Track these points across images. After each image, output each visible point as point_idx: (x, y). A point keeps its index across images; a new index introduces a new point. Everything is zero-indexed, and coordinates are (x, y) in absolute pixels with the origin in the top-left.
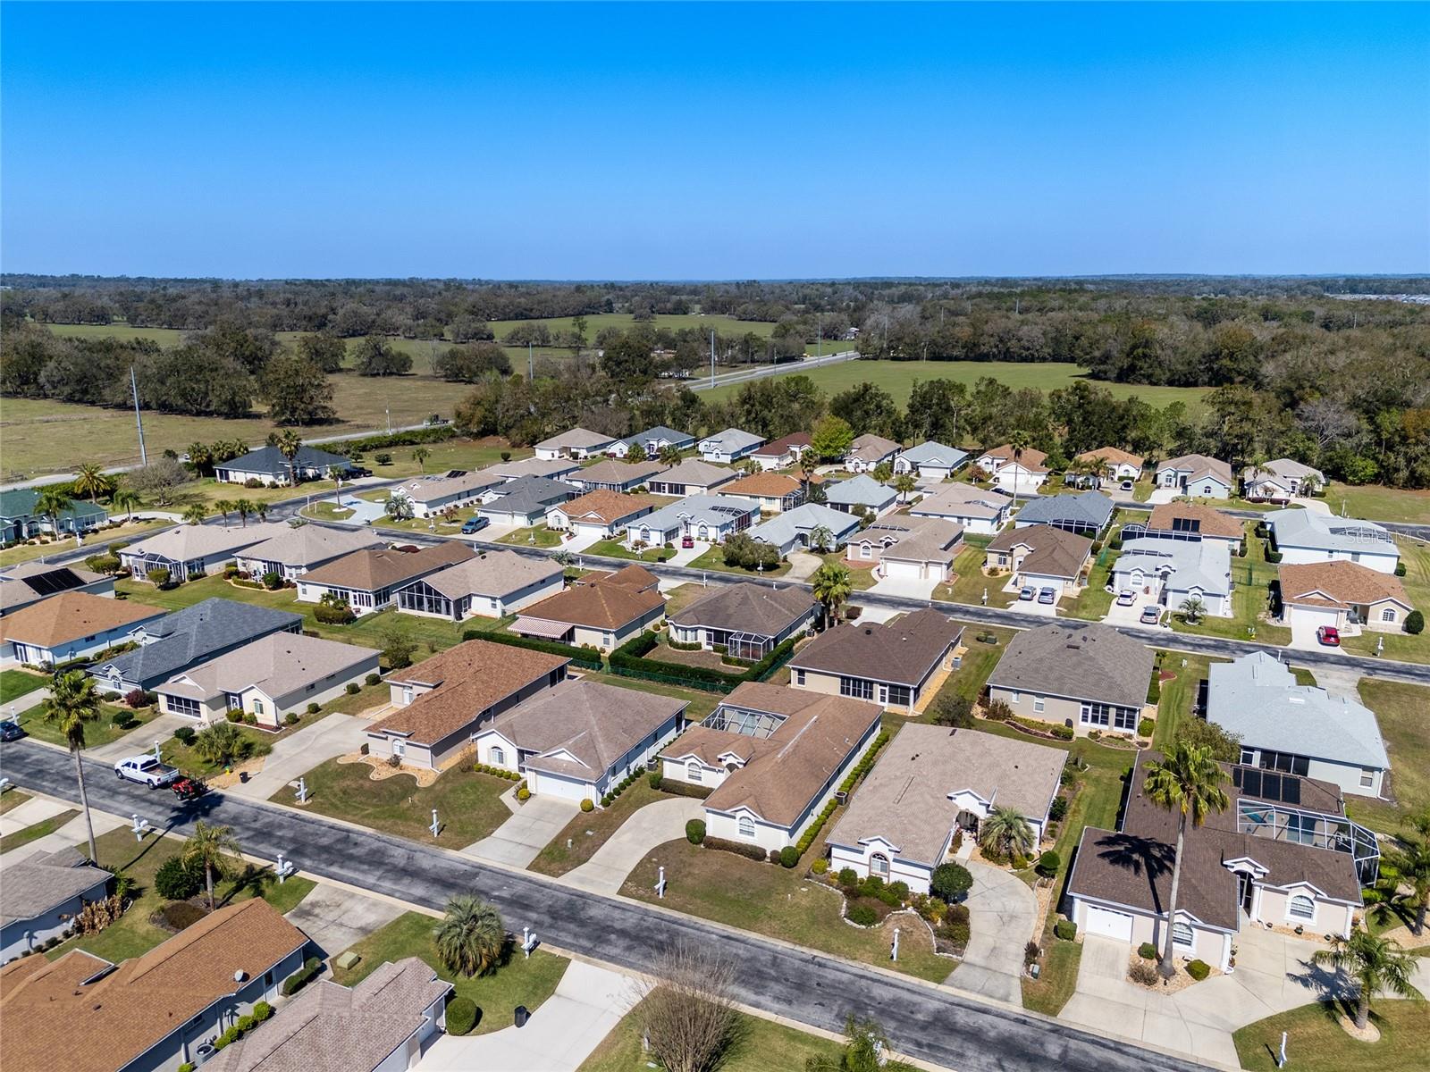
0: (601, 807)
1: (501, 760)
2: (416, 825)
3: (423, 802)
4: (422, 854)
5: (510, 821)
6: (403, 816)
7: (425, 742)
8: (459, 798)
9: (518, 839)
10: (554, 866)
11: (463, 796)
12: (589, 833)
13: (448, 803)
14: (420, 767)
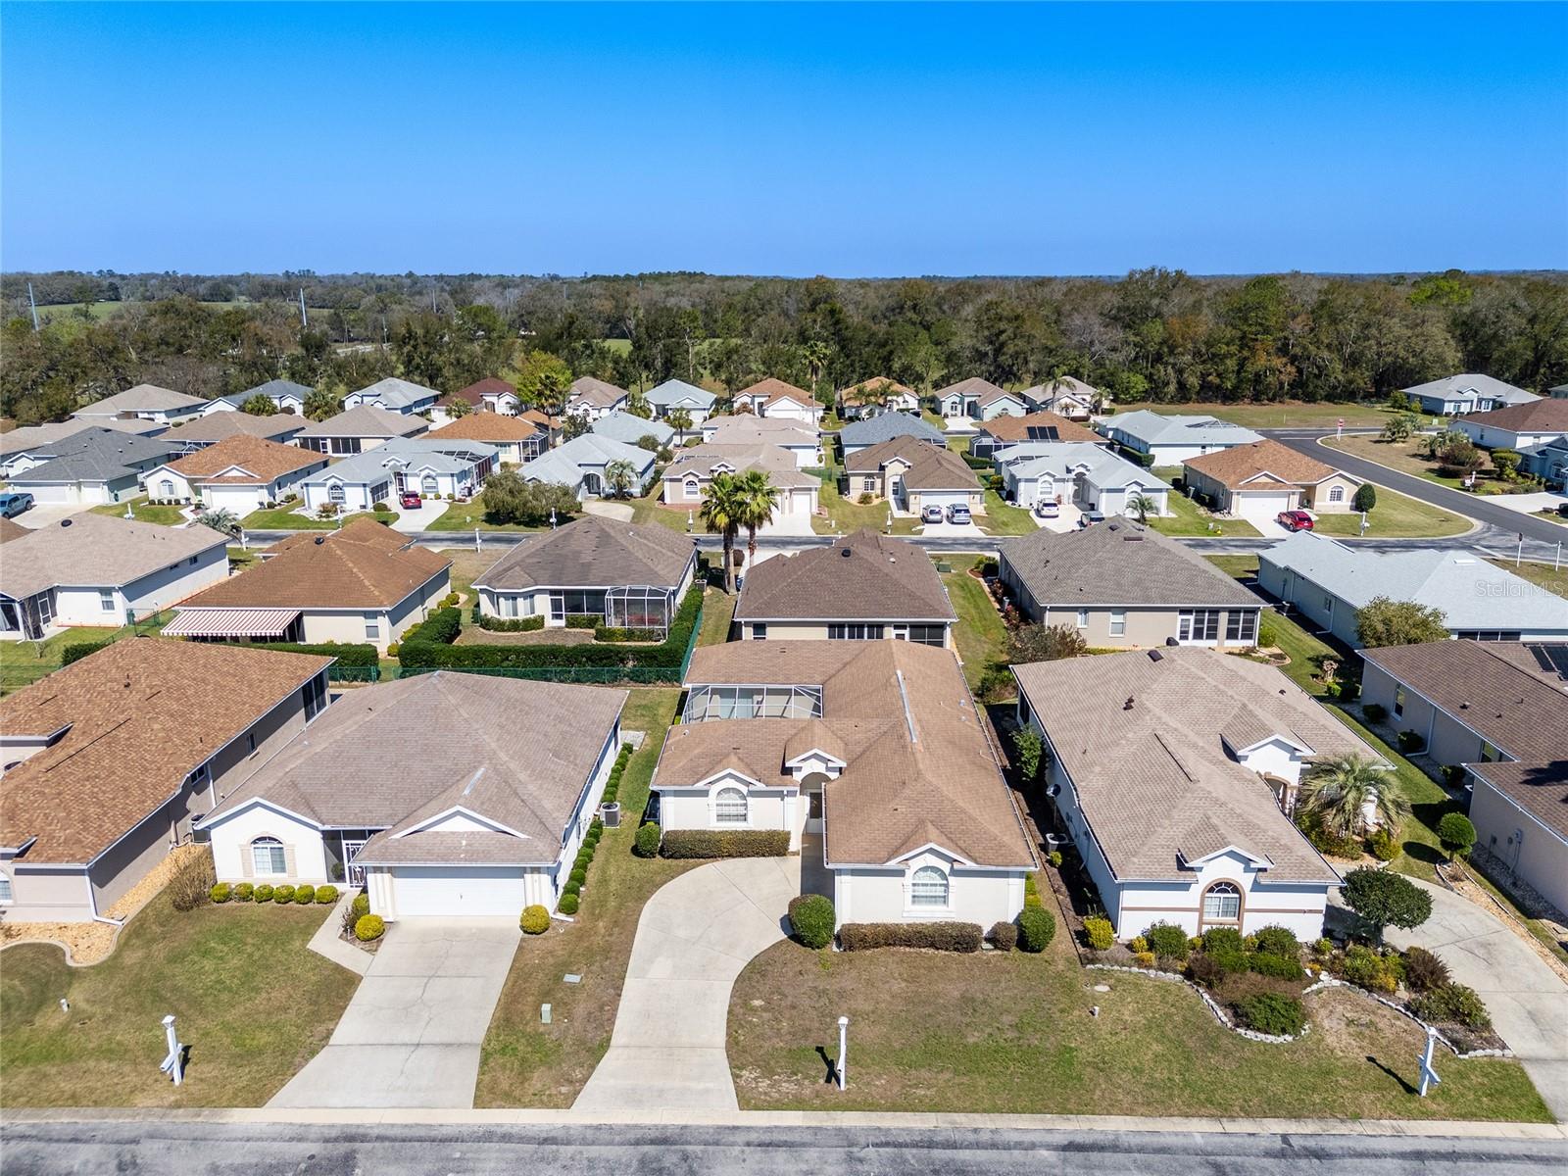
0: (561, 916)
1: (279, 863)
2: (105, 1065)
3: (103, 1002)
4: (159, 1145)
5: (361, 996)
6: (57, 1052)
7: (73, 858)
8: (201, 972)
9: (407, 1035)
10: (538, 1079)
11: (208, 965)
12: (569, 978)
13: (175, 989)
14: (63, 920)
